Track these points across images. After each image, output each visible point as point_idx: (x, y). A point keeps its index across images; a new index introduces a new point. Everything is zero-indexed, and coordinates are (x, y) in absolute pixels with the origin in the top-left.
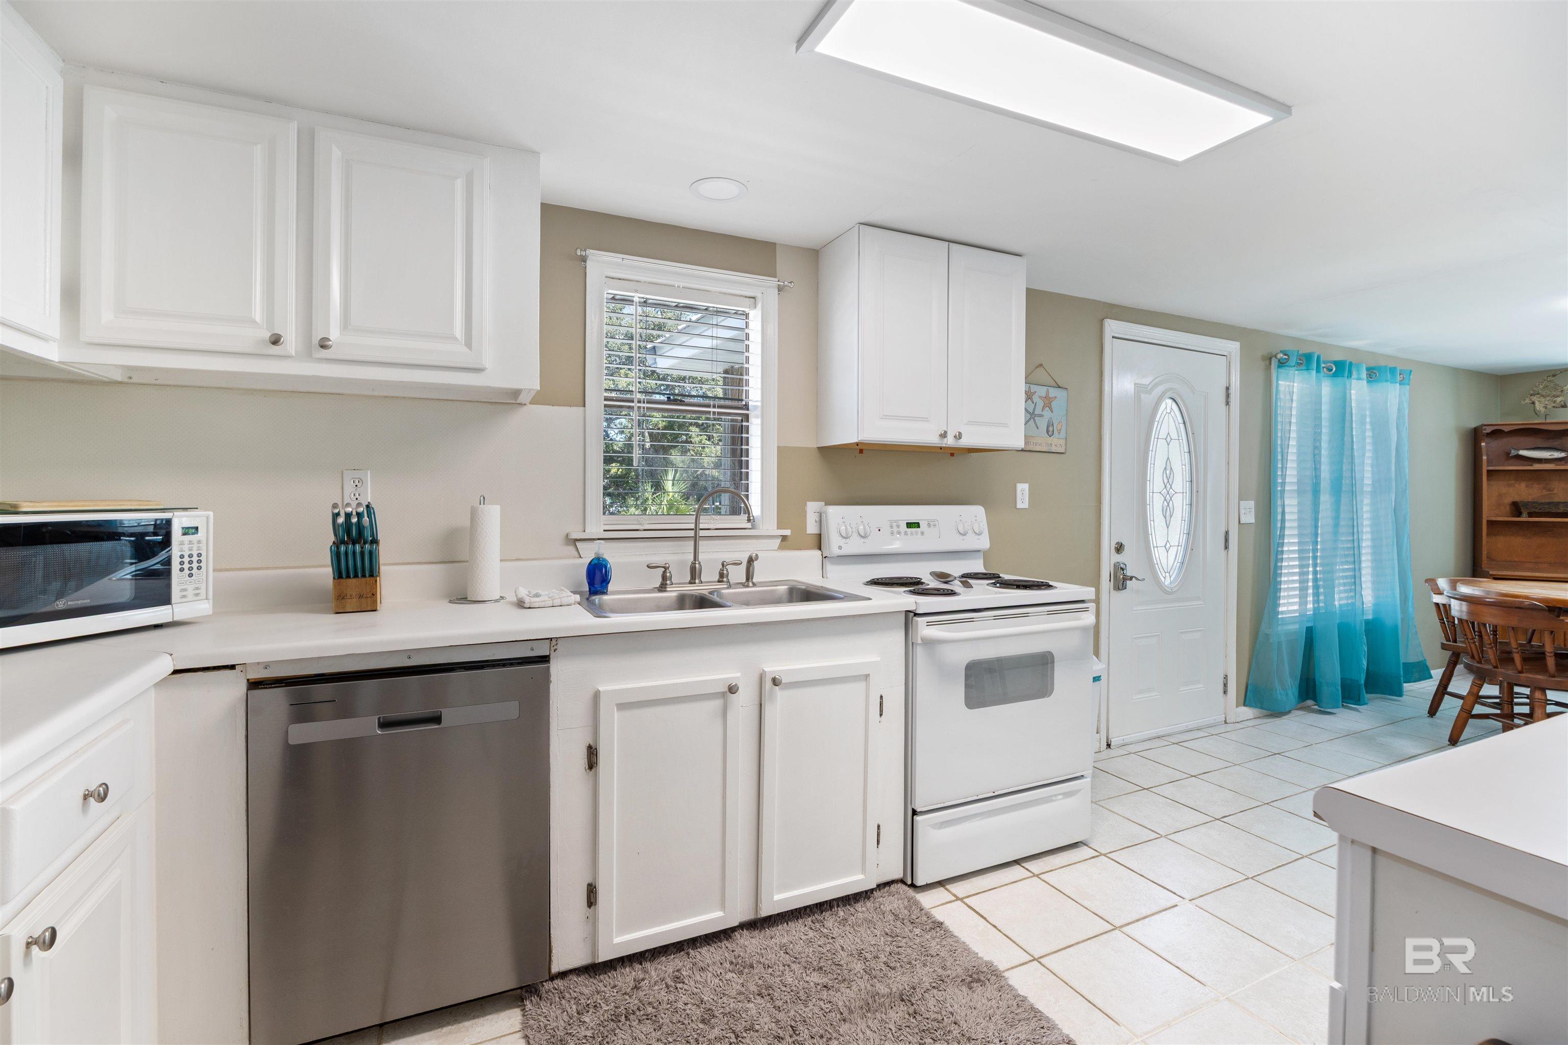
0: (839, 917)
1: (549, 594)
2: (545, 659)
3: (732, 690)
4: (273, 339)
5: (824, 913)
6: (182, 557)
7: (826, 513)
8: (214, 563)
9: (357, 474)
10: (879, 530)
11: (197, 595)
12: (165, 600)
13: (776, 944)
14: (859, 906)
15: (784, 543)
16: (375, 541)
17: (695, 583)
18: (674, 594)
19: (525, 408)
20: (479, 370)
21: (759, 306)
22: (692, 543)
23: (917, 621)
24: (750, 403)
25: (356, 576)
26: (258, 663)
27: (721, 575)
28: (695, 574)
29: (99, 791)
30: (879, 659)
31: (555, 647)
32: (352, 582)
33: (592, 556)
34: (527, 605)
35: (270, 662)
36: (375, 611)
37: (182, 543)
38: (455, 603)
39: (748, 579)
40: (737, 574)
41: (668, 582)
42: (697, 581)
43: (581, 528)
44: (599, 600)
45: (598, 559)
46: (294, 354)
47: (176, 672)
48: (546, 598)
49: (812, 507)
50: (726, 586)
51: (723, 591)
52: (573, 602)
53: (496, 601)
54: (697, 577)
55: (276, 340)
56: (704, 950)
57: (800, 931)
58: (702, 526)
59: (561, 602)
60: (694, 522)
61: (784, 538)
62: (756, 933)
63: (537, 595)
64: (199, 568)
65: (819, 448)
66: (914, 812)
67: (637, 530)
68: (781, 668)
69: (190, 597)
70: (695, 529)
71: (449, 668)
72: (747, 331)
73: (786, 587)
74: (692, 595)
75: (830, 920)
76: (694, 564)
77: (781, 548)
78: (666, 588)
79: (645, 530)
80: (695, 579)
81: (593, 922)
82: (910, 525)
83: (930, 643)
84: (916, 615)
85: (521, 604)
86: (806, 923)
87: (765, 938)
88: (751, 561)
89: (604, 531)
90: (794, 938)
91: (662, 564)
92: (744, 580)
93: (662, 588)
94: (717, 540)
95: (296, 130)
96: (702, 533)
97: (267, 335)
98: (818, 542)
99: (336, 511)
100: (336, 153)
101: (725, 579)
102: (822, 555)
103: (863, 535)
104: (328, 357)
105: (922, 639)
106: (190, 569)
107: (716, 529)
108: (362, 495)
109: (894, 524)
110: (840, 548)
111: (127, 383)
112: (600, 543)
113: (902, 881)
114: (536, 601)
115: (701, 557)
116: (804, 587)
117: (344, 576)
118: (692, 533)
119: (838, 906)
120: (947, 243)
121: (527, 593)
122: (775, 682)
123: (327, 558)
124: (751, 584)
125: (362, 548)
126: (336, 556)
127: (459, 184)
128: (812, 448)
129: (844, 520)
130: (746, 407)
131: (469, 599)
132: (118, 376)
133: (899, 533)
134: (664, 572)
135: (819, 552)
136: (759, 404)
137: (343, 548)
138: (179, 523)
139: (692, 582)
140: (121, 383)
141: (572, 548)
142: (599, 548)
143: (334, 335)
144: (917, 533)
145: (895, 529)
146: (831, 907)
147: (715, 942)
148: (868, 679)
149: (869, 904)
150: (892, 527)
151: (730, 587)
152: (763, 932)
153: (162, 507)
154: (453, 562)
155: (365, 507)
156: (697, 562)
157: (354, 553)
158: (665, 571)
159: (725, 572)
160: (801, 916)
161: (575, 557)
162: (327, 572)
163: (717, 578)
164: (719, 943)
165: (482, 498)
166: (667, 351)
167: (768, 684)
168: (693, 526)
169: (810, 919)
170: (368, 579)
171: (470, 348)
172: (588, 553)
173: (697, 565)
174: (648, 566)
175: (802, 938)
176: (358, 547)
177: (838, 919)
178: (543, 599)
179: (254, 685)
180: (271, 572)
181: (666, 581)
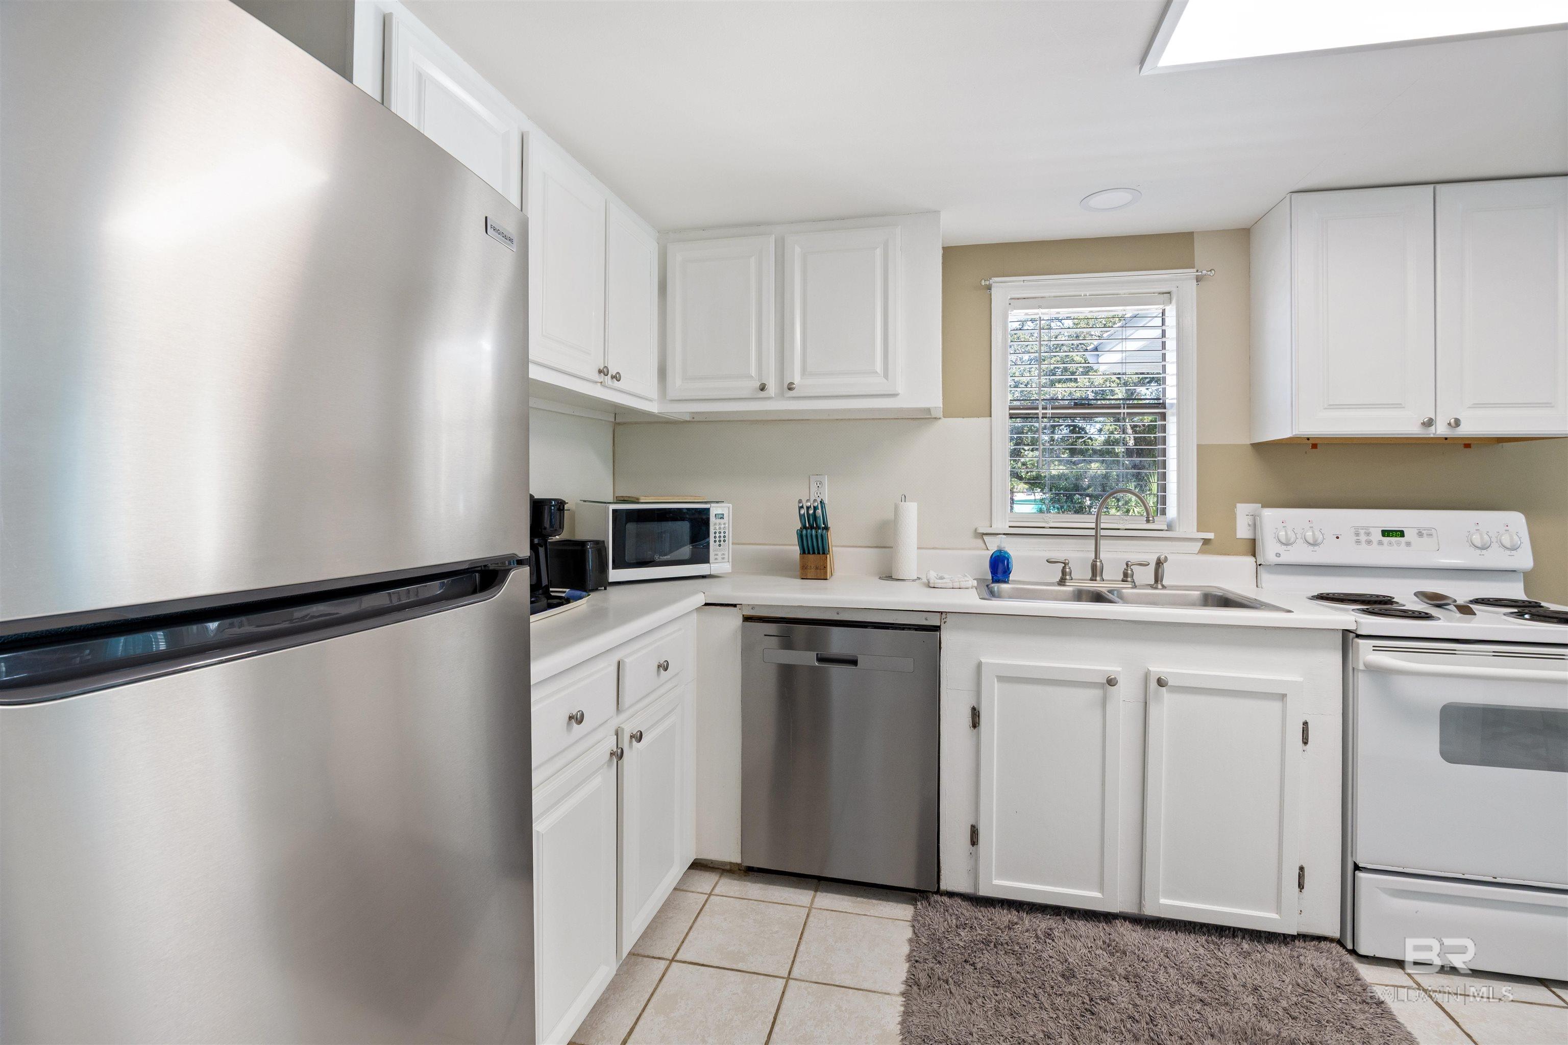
0: (1242, 949)
1: (952, 578)
2: (937, 628)
3: (1111, 682)
4: (761, 387)
5: (1223, 939)
6: (715, 533)
7: (1260, 516)
8: (732, 539)
9: (819, 478)
10: (1338, 538)
11: (723, 558)
12: (705, 559)
13: (1158, 945)
14: (1270, 947)
15: (1207, 546)
16: (826, 528)
17: (1096, 580)
18: (1071, 589)
19: (940, 422)
20: (895, 395)
21: (1174, 301)
22: (1093, 542)
23: (1358, 644)
24: (1167, 401)
25: (814, 553)
26: (749, 605)
27: (1125, 575)
28: (1096, 571)
29: (664, 664)
30: (1301, 679)
31: (945, 620)
32: (811, 556)
33: (996, 549)
34: (932, 586)
35: (755, 605)
36: (826, 579)
37: (715, 524)
38: (884, 580)
39: (1156, 581)
40: (1145, 575)
41: (1068, 577)
42: (1098, 578)
43: (989, 525)
44: (998, 588)
45: (1000, 551)
46: (773, 395)
47: (706, 604)
48: (948, 581)
49: (1243, 511)
50: (1130, 586)
51: (1124, 591)
52: (970, 586)
53: (914, 580)
54: (1098, 575)
55: (763, 388)
56: (1080, 923)
57: (1189, 944)
58: (1103, 526)
59: (960, 585)
60: (1095, 521)
61: (1206, 542)
62: (1138, 928)
63: (942, 578)
64: (724, 541)
65: (1253, 445)
66: (1357, 868)
67: (1044, 528)
68: (1169, 670)
69: (720, 560)
70: (1096, 529)
71: (865, 625)
72: (1164, 328)
73: (1199, 593)
74: (1089, 591)
75: (1228, 948)
76: (1095, 561)
77: (1201, 552)
78: (1065, 582)
79: (1050, 528)
80: (1096, 577)
81: (975, 858)
82: (1386, 533)
83: (1375, 671)
84: (1358, 636)
85: (928, 585)
86: (1199, 940)
87: (1148, 936)
88: (1159, 563)
89: (1009, 527)
90: (1180, 947)
91: (1062, 560)
92: (1152, 582)
93: (1062, 582)
94: (1123, 540)
95: (774, 240)
96: (1103, 533)
97: (758, 384)
98: (1252, 548)
99: (801, 505)
100: (798, 250)
101: (1129, 579)
102: (1256, 562)
103: (1311, 541)
104: (794, 395)
105: (1365, 665)
106: (720, 541)
107: (1126, 529)
108: (821, 493)
109: (1362, 532)
110: (1278, 555)
111: (692, 422)
112: (1002, 538)
113: (1340, 942)
114: (939, 583)
115: (1103, 555)
116: (1222, 594)
117: (806, 553)
118: (1093, 532)
119: (1243, 938)
120: (1432, 186)
121: (936, 576)
122: (1161, 683)
123: (795, 540)
124: (1160, 586)
125: (816, 532)
126: (801, 537)
127: (879, 252)
128: (1245, 445)
129: (1284, 525)
130: (1163, 406)
131: (893, 577)
132: (688, 418)
133: (1369, 542)
134: (1064, 568)
135: (1252, 559)
136: (1175, 401)
137: (804, 532)
138: (714, 510)
139: (1093, 579)
140: (689, 421)
141: (980, 541)
142: (1001, 542)
143: (797, 380)
144: (1399, 544)
145: (1363, 538)
146: (1234, 936)
147: (1094, 921)
148: (1285, 699)
149: (1284, 949)
150: (1357, 534)
151: (1135, 587)
152: (1147, 930)
153: (706, 501)
154: (884, 547)
155: (819, 503)
156: (1098, 560)
157: (811, 535)
158: (1065, 566)
159: (1129, 572)
160: (1194, 931)
161: (985, 550)
162: (795, 549)
163: (1121, 577)
164: (1098, 923)
165: (903, 497)
166: (1113, 347)
167: (1153, 684)
168: (1093, 525)
169: (1204, 938)
170: (822, 556)
171: (887, 379)
172: (993, 545)
173: (1098, 563)
174: (1047, 561)
175: (1189, 950)
176: (814, 531)
177: (1240, 950)
178: (947, 582)
179: (747, 619)
180: (767, 547)
181: (1066, 576)
